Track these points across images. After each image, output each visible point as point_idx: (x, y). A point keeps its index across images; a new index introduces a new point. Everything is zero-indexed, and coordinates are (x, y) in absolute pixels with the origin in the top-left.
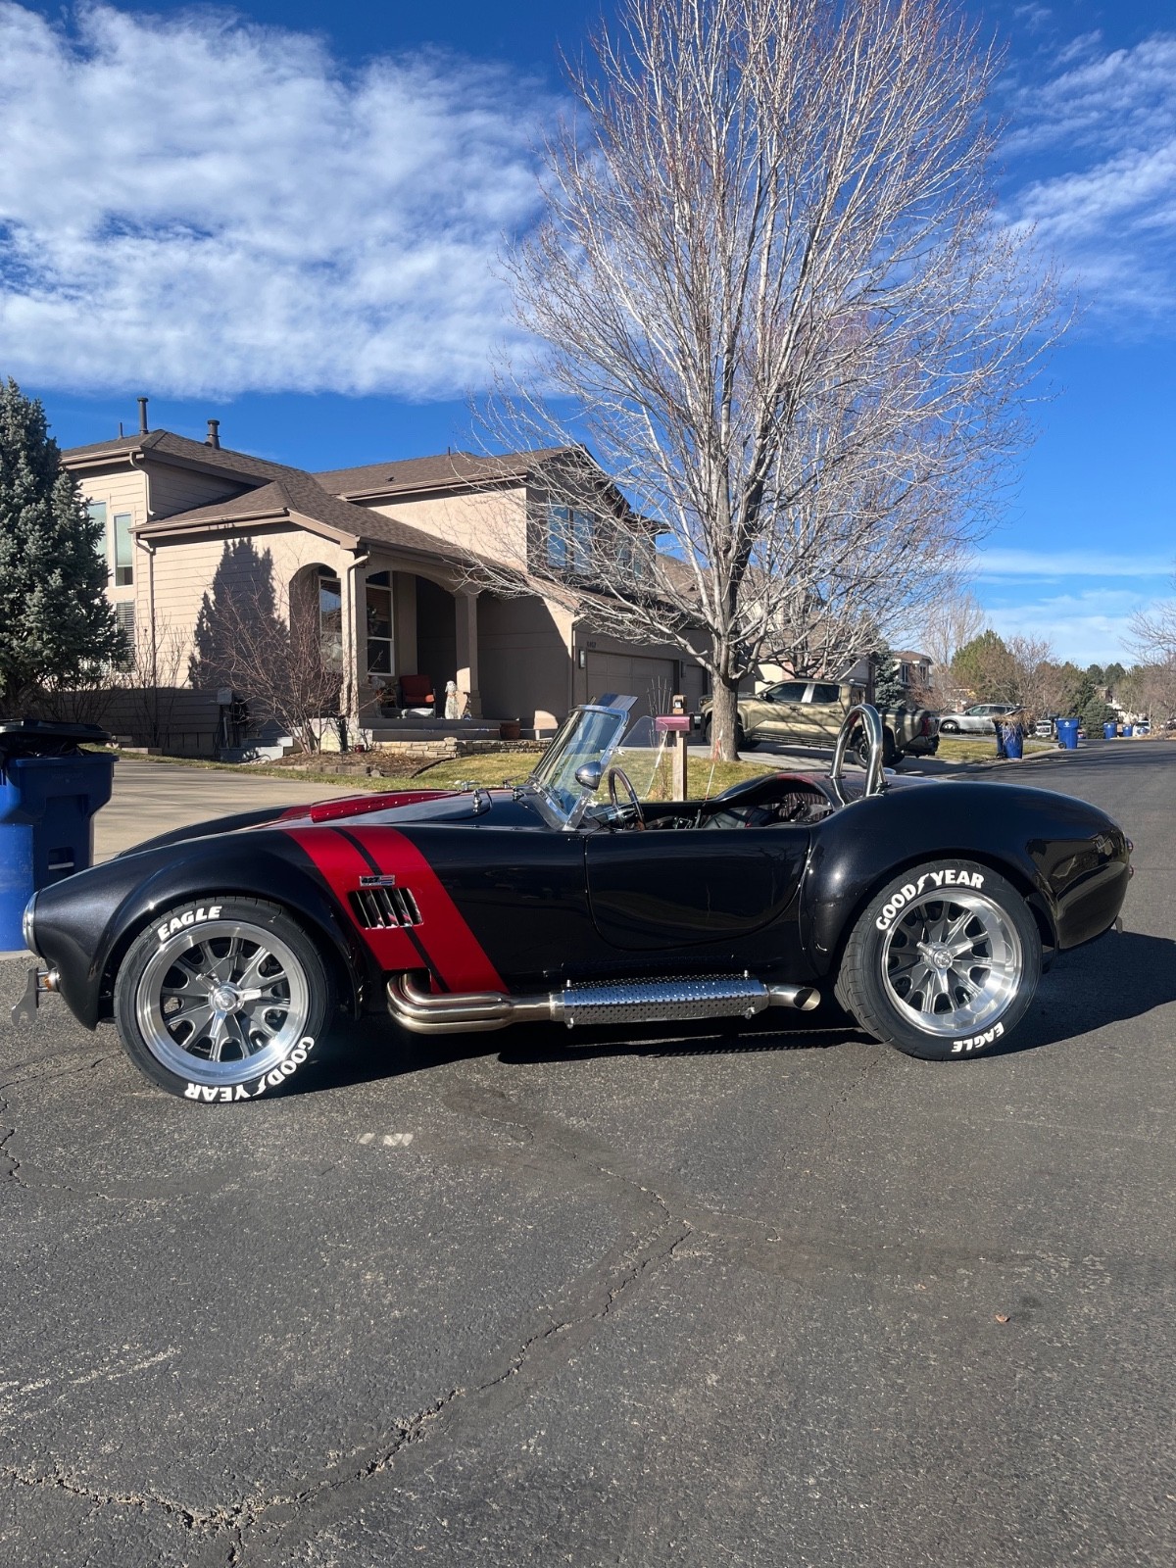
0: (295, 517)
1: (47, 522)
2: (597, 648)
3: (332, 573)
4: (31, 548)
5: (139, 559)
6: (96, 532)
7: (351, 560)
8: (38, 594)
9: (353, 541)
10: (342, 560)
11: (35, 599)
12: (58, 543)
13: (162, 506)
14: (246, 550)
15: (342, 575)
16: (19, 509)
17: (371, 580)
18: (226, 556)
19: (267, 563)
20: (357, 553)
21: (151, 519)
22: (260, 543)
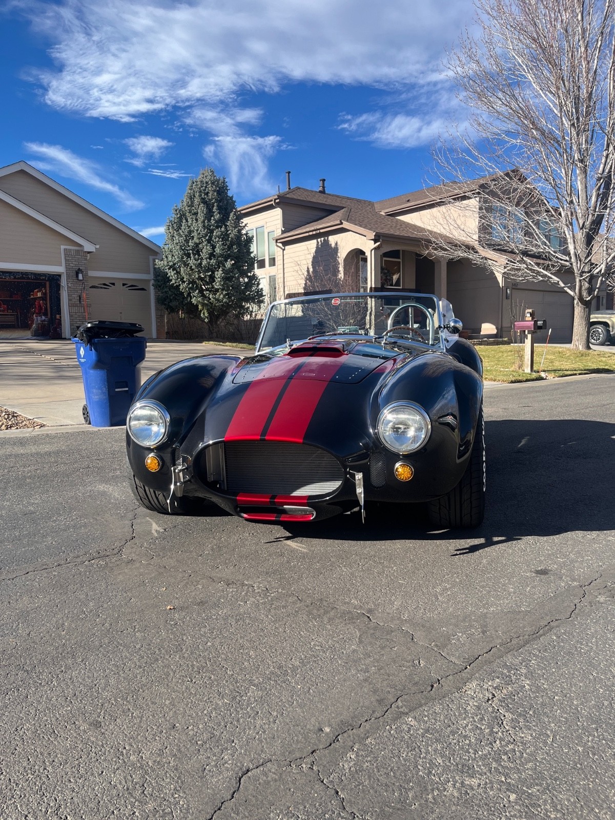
0: (346, 225)
1: (225, 237)
2: (518, 287)
3: (362, 253)
4: (218, 250)
5: (277, 252)
6: (249, 240)
7: (372, 245)
8: (220, 272)
9: (372, 235)
10: (368, 245)
11: (219, 274)
12: (230, 247)
13: (288, 226)
14: (326, 243)
15: (368, 254)
16: (212, 231)
17: (386, 255)
18: (317, 247)
19: (336, 250)
20: (375, 241)
21: (283, 232)
22: (332, 239)
